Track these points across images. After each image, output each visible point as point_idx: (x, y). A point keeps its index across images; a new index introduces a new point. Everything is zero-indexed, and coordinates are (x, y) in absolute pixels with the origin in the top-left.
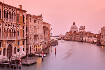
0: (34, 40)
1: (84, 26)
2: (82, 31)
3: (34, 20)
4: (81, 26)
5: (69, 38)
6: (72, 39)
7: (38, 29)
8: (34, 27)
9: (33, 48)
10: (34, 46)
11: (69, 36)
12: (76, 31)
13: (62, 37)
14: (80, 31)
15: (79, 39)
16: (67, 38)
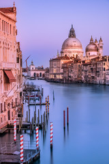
1: (101, 40)
4: (92, 40)
5: (62, 74)
6: (70, 77)
9: (2, 111)
10: (3, 104)
11: (62, 71)
12: (77, 56)
13: (37, 72)
14: (88, 53)
15: (93, 77)
16: (55, 74)
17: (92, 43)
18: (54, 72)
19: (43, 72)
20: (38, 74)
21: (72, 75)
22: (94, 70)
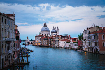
0: (6, 48)
1: (58, 28)
2: (55, 34)
3: (6, 20)
4: (54, 28)
5: (40, 43)
6: (44, 44)
7: (10, 33)
8: (6, 30)
9: (5, 60)
10: (6, 57)
11: (40, 41)
12: (47, 35)
13: (29, 42)
14: (52, 33)
15: (54, 44)
16: (37, 43)
17: (54, 29)
18: (37, 42)
19: (32, 42)
20: (30, 43)
21: (44, 43)
22: (54, 41)
